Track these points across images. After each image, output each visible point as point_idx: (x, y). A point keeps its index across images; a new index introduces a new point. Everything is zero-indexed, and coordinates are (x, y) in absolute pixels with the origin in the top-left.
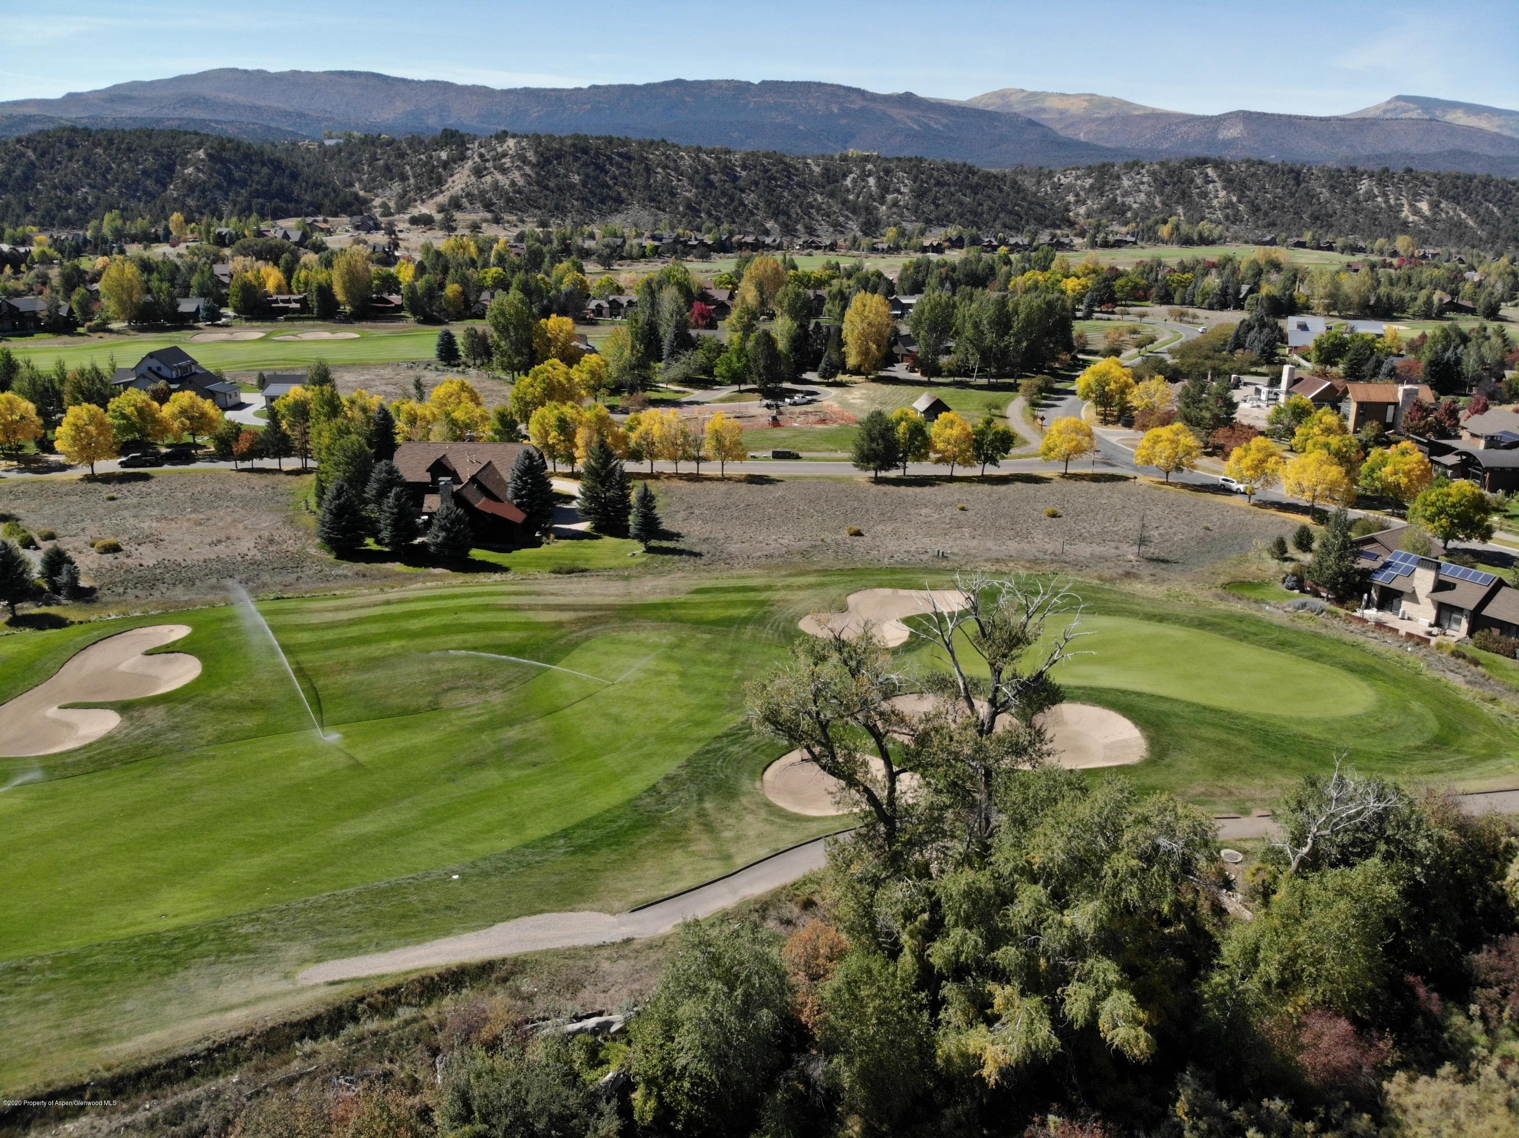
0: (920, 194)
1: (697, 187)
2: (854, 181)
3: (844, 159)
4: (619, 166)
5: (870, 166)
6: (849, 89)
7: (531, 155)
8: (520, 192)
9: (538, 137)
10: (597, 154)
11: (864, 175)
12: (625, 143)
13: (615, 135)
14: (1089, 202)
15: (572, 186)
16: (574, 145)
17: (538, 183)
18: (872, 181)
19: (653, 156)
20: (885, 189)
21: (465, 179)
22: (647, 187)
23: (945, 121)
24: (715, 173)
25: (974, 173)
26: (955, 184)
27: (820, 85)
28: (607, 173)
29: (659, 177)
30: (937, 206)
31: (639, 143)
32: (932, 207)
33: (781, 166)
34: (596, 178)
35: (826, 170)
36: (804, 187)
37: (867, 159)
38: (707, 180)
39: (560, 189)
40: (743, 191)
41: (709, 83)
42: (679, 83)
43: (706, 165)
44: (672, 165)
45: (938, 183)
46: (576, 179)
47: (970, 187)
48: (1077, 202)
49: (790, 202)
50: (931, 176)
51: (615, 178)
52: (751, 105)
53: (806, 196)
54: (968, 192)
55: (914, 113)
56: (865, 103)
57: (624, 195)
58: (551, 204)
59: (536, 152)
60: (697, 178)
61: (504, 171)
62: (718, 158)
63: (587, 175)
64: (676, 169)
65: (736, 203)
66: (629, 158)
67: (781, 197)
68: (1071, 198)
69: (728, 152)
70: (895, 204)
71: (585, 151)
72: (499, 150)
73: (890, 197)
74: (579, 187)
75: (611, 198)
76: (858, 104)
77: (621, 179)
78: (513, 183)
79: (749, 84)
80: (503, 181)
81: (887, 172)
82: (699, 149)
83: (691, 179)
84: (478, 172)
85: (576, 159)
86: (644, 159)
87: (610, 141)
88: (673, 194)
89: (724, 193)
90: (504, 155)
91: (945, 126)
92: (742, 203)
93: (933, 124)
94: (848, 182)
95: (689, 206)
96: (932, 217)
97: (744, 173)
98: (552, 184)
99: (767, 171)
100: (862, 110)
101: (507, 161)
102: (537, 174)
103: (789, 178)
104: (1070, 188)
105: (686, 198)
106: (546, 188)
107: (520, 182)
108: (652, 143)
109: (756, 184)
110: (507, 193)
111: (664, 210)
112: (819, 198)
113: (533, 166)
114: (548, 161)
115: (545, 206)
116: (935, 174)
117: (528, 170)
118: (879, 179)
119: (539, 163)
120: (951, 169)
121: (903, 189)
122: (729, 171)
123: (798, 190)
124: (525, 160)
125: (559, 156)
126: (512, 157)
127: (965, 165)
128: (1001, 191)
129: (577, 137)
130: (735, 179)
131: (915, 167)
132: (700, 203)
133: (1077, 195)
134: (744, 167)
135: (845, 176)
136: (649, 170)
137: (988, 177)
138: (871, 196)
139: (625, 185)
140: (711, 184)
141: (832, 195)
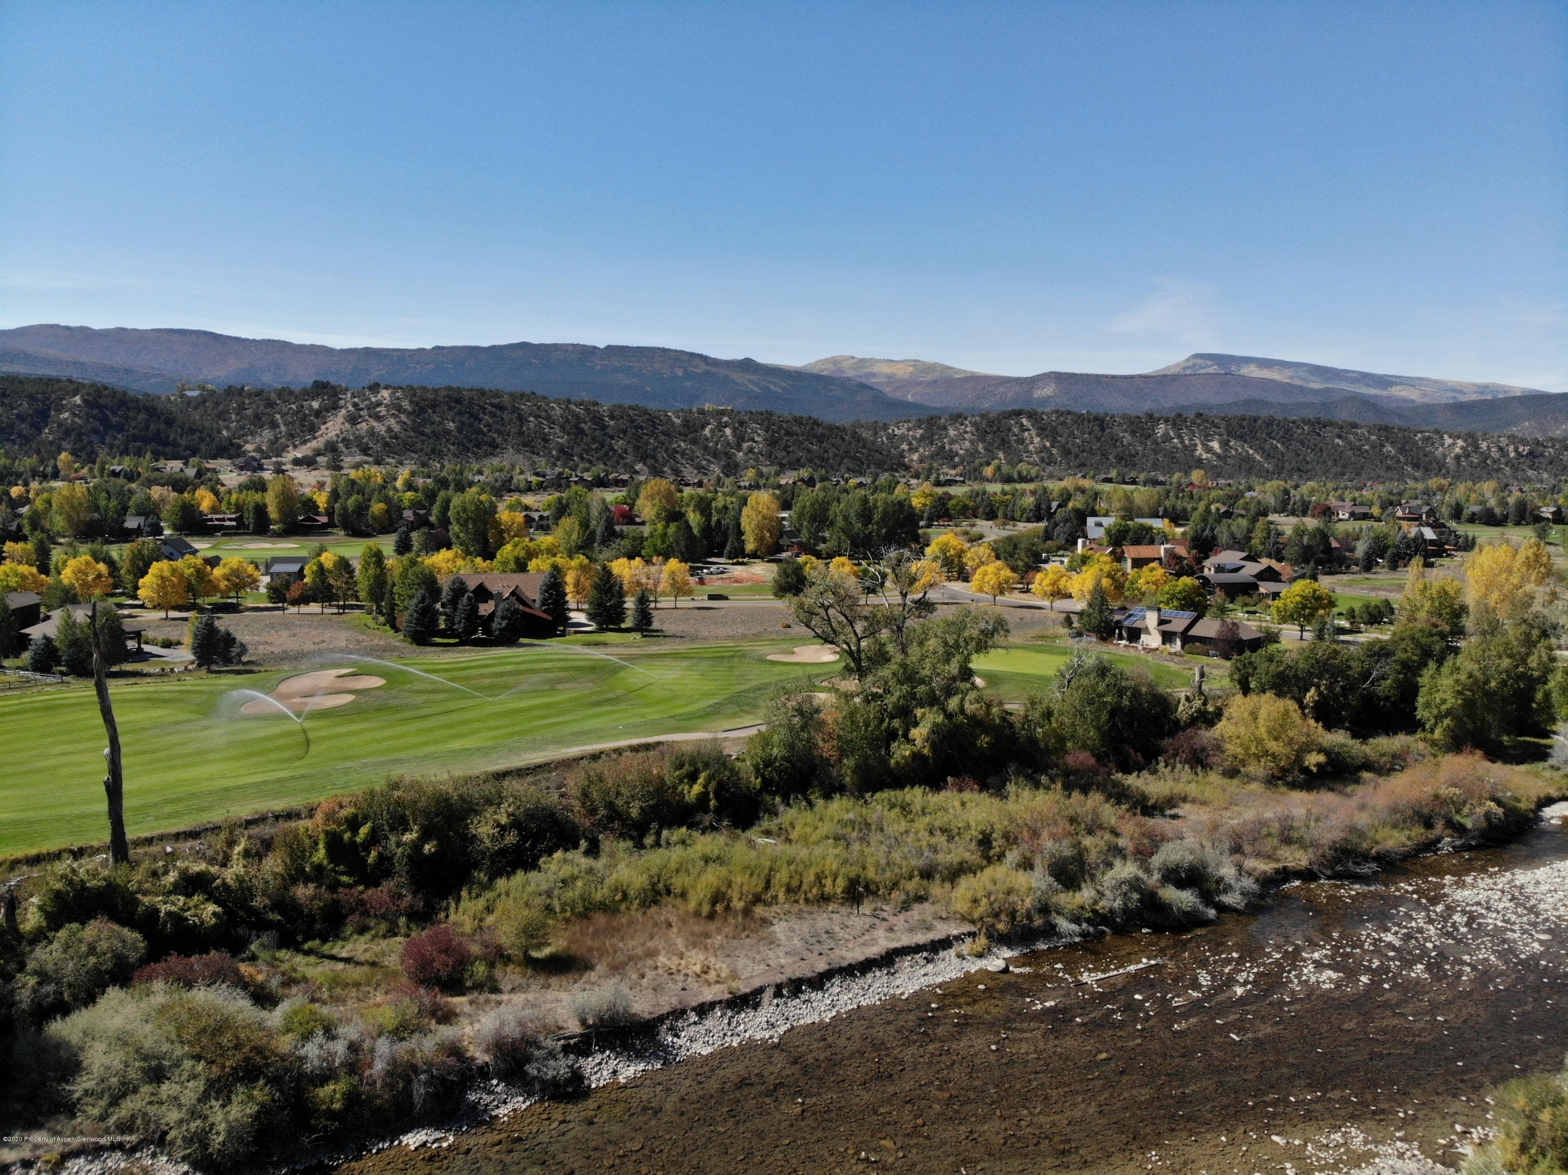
0: (772, 442)
1: (569, 434)
2: (712, 431)
3: (702, 412)
4: (493, 415)
5: (725, 419)
6: (692, 355)
7: (406, 404)
8: (396, 438)
9: (411, 388)
10: (471, 403)
11: (721, 426)
12: (497, 394)
13: (486, 388)
14: (921, 450)
15: (448, 432)
16: (448, 396)
17: (413, 430)
18: (728, 431)
19: (525, 407)
20: (740, 438)
21: (339, 426)
22: (521, 434)
23: (783, 384)
24: (585, 422)
25: (818, 425)
26: (803, 434)
27: (664, 350)
28: (480, 421)
29: (532, 425)
30: (788, 452)
31: (511, 395)
32: (784, 454)
33: (646, 417)
34: (471, 426)
35: (686, 422)
36: (668, 435)
37: (722, 413)
38: (578, 428)
39: (436, 435)
40: (612, 438)
41: (555, 346)
42: (524, 345)
43: (576, 416)
44: (543, 414)
45: (788, 433)
46: (451, 426)
47: (815, 436)
48: (910, 450)
49: (656, 448)
50: (781, 427)
51: (488, 425)
52: (598, 368)
53: (671, 442)
54: (814, 441)
55: (753, 377)
56: (708, 368)
57: (499, 440)
58: (428, 449)
59: (411, 402)
60: (568, 426)
61: (379, 418)
62: (586, 409)
63: (462, 423)
64: (548, 418)
65: (606, 448)
66: (502, 408)
67: (648, 443)
68: (905, 446)
69: (596, 404)
70: (751, 450)
71: (459, 401)
72: (373, 399)
73: (745, 445)
74: (455, 433)
75: (486, 443)
76: (702, 368)
77: (494, 427)
78: (389, 429)
79: (595, 348)
80: (380, 428)
81: (742, 423)
82: (569, 401)
83: (563, 428)
84: (353, 420)
85: (450, 409)
86: (516, 409)
87: (483, 392)
88: (546, 440)
89: (594, 440)
90: (379, 404)
91: (783, 388)
92: (612, 449)
93: (772, 387)
94: (707, 432)
95: (562, 450)
96: (784, 462)
97: (612, 423)
98: (427, 430)
99: (634, 421)
100: (706, 373)
101: (382, 410)
102: (414, 421)
103: (653, 426)
104: (903, 438)
105: (558, 443)
106: (422, 433)
107: (397, 428)
108: (522, 395)
109: (624, 432)
110: (384, 438)
111: (538, 454)
112: (683, 445)
113: (409, 414)
114: (423, 410)
115: (422, 450)
116: (784, 425)
117: (403, 417)
118: (734, 430)
119: (414, 412)
120: (798, 421)
121: (756, 438)
122: (598, 421)
123: (662, 438)
124: (400, 409)
125: (434, 405)
126: (387, 406)
127: (810, 418)
128: (843, 440)
129: (450, 388)
130: (604, 427)
131: (766, 419)
132: (573, 448)
133: (910, 444)
134: (612, 417)
135: (703, 427)
136: (521, 419)
137: (831, 428)
138: (729, 444)
139: (499, 432)
140: (582, 432)
141: (694, 442)
